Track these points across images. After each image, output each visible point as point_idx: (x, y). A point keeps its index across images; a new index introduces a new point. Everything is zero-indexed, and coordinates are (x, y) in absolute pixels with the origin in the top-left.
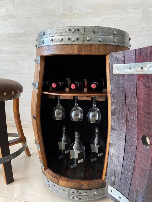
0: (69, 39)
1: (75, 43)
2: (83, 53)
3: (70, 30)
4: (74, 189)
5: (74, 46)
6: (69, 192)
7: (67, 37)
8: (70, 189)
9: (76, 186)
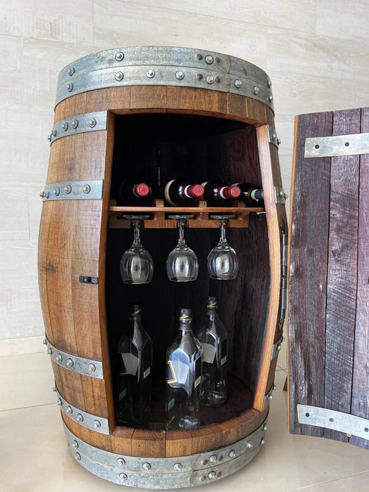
0: (201, 77)
1: (214, 87)
2: (229, 112)
3: (200, 58)
4: (209, 451)
5: (211, 93)
6: (194, 465)
7: (195, 72)
8: (197, 455)
9: (214, 439)
